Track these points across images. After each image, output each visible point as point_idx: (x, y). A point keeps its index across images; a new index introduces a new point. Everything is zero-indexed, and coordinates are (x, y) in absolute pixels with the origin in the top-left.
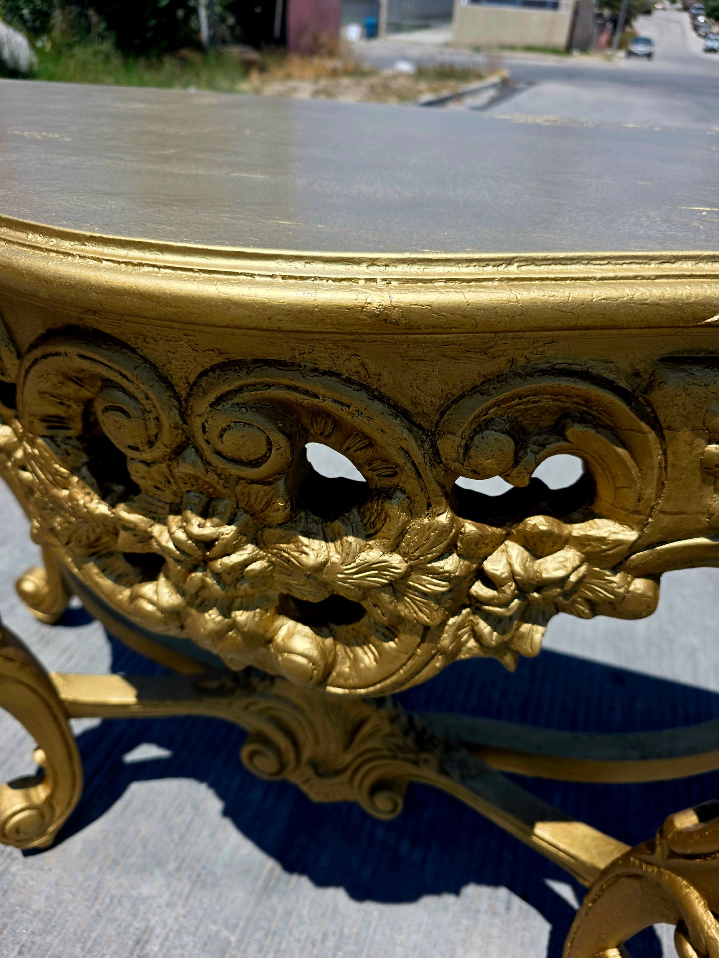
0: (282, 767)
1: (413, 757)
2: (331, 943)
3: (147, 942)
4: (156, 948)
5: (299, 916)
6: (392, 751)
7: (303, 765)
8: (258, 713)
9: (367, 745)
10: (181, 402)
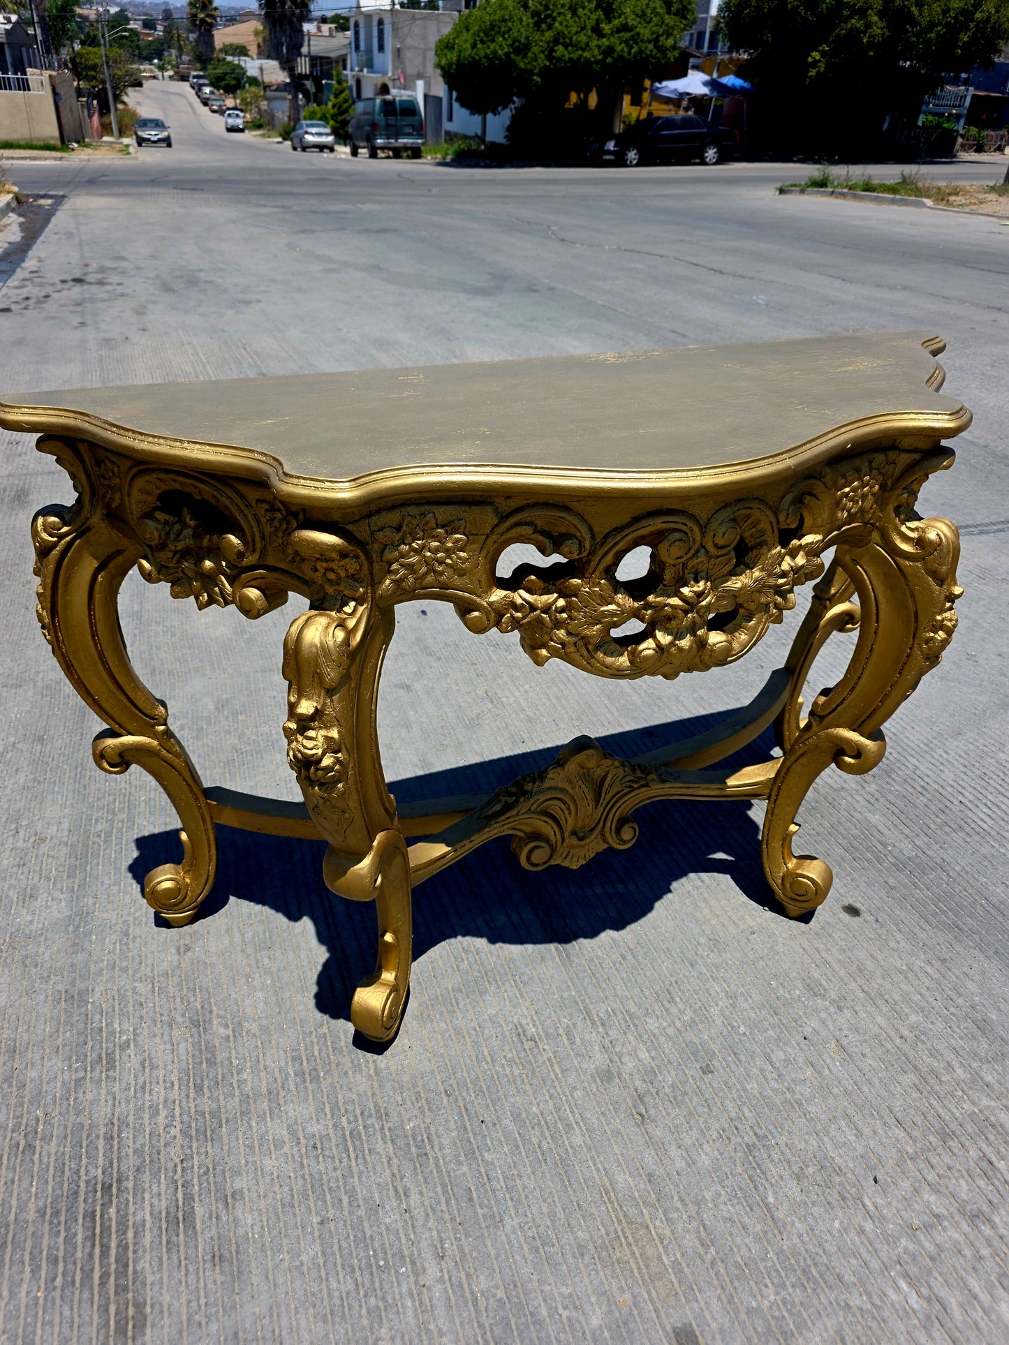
0: (553, 850)
1: (643, 782)
2: (629, 957)
3: (524, 1031)
4: (533, 1030)
5: (598, 958)
6: (630, 786)
7: (567, 840)
8: (535, 812)
9: (611, 794)
10: (703, 529)
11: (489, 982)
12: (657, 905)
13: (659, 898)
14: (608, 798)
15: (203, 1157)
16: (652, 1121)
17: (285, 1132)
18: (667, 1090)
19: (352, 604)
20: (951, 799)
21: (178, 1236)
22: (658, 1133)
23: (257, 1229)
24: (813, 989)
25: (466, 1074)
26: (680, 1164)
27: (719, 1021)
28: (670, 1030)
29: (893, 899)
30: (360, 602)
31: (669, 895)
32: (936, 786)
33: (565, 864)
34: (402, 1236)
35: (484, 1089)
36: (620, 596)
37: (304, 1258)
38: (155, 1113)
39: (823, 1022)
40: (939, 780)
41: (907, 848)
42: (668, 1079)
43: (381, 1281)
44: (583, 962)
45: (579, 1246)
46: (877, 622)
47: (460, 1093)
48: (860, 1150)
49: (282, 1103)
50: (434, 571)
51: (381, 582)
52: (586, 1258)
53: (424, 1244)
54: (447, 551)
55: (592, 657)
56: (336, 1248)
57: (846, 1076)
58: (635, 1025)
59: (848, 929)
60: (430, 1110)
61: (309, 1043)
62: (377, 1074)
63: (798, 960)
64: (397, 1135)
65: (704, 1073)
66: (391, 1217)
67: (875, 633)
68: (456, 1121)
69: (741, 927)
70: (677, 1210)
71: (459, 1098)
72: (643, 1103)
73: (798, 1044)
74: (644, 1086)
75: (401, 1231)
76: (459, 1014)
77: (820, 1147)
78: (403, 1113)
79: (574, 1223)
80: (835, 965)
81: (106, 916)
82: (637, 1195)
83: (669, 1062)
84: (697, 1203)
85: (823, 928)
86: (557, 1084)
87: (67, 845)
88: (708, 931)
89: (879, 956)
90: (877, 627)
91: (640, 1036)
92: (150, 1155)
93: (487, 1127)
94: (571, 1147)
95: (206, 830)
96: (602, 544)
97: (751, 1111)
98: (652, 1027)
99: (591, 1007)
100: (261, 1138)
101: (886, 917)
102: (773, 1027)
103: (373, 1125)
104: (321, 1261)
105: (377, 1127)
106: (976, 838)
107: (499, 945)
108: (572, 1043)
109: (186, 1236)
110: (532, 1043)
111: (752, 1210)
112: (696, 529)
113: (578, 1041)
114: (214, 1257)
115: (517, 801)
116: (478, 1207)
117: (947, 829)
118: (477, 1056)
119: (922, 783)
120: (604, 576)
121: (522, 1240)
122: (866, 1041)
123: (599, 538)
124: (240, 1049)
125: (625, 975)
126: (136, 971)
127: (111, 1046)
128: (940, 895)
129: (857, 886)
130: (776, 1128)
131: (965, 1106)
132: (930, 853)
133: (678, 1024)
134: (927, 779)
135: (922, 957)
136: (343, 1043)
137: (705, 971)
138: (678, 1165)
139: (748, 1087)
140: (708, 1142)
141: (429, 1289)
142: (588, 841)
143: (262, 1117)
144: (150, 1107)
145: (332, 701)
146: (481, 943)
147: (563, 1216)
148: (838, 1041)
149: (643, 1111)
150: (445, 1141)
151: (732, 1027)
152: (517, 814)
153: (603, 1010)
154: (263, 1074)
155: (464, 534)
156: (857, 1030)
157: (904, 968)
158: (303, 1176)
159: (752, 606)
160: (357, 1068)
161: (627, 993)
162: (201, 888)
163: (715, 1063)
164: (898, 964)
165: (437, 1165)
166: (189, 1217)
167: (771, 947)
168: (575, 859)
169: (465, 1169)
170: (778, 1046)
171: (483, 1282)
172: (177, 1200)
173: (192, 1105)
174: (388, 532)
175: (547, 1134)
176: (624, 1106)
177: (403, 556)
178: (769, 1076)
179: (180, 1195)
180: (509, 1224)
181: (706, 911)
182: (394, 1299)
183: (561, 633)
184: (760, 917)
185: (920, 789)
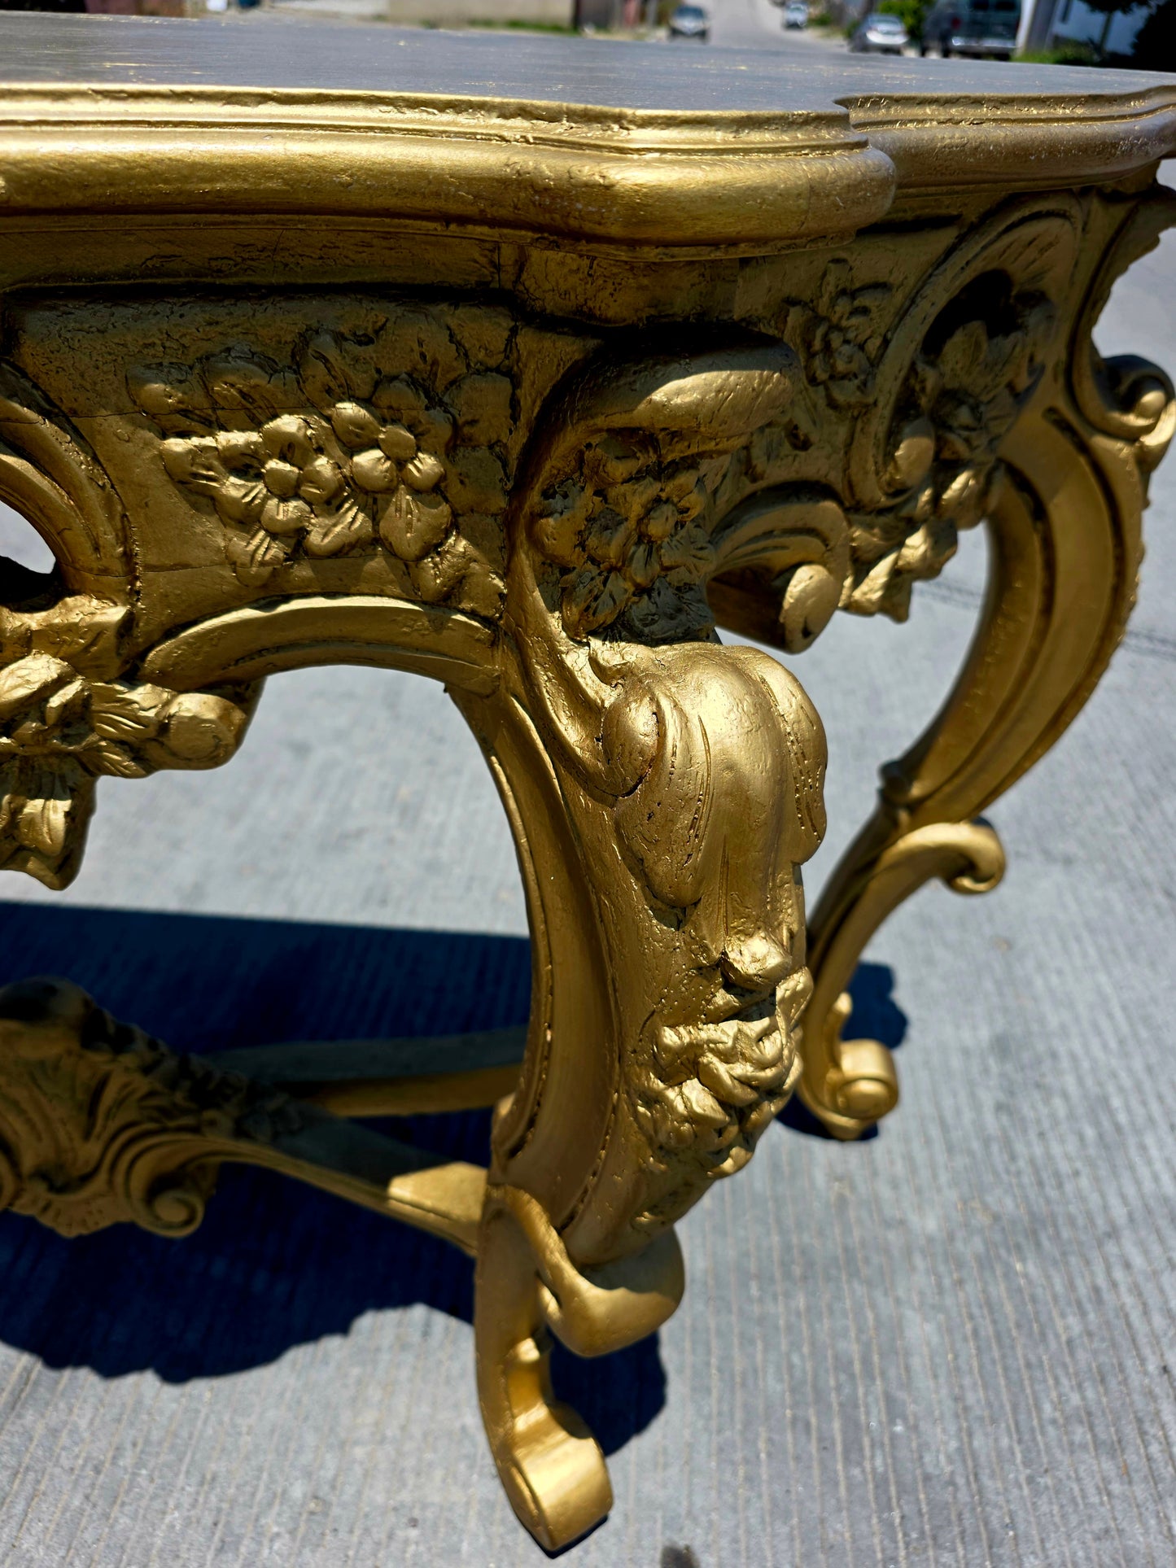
1: (189, 1120)
2: (127, 1461)
5: (73, 1433)
6: (156, 1121)
9: (120, 1122)
12: (297, 1355)
13: (310, 1334)
14: (113, 1126)
20: (1147, 1351)
32: (1129, 1300)
40: (1149, 1288)
41: (941, 1448)
44: (38, 1430)
69: (405, 1496)
88: (329, 1471)
106: (1140, 1491)
117: (1080, 1433)
119: (1101, 1281)
129: (748, 1501)
134: (1119, 1274)
142: (75, 1198)
168: (65, 1219)
181: (369, 1416)
184: (466, 1485)
185: (1083, 1290)
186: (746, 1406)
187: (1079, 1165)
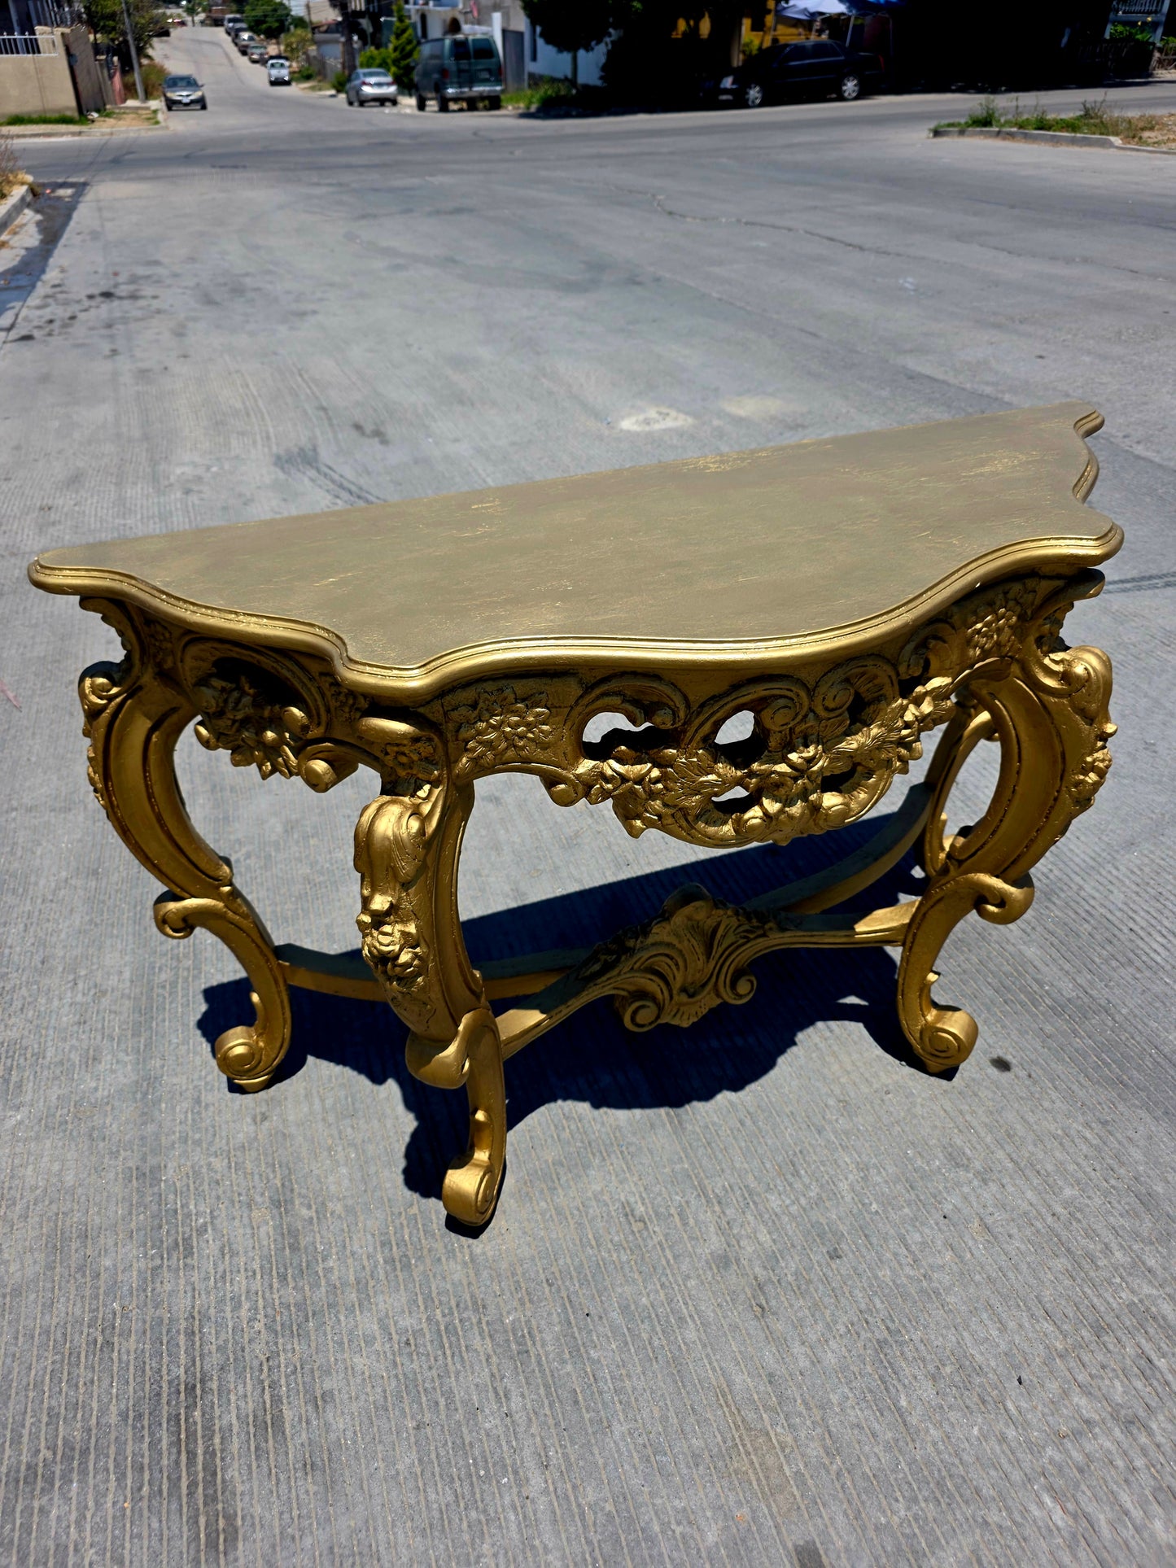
0: (660, 1008)
1: (760, 932)
2: (748, 1122)
3: (632, 1211)
4: (642, 1209)
5: (714, 1124)
6: (745, 937)
7: (676, 998)
8: (639, 970)
9: (724, 945)
10: (811, 692)
11: (594, 1155)
12: (781, 1060)
13: (782, 1051)
14: (721, 950)
15: (290, 1355)
16: (773, 1314)
17: (376, 1327)
18: (790, 1278)
19: (427, 787)
20: (1121, 926)
21: (267, 1442)
22: (779, 1326)
23: (349, 1434)
24: (956, 1159)
25: (569, 1261)
26: (803, 1363)
27: (848, 1199)
28: (794, 1209)
29: (1049, 1049)
30: (434, 784)
31: (794, 1049)
32: (1102, 910)
33: (676, 1022)
34: (504, 1443)
35: (590, 1278)
36: (720, 765)
37: (400, 1466)
38: (237, 1306)
39: (965, 1198)
40: (1107, 903)
41: (1067, 989)
42: (790, 1265)
43: (482, 1492)
44: (698, 1130)
45: (694, 1455)
46: (1020, 761)
47: (563, 1282)
48: (1003, 1346)
49: (371, 1294)
50: (515, 746)
51: (457, 760)
52: (701, 1468)
53: (527, 1452)
54: (528, 725)
55: (693, 828)
56: (433, 1456)
57: (990, 1260)
58: (754, 1202)
59: (997, 1087)
60: (531, 1301)
61: (398, 1226)
62: (472, 1260)
63: (938, 1124)
64: (496, 1330)
65: (832, 1258)
66: (490, 1422)
67: (1018, 773)
68: (558, 1314)
69: (875, 1086)
70: (800, 1415)
71: (562, 1288)
72: (764, 1293)
73: (937, 1224)
74: (764, 1273)
75: (502, 1437)
76: (560, 1191)
77: (959, 1343)
78: (502, 1304)
79: (688, 1429)
80: (980, 1130)
81: (175, 1080)
82: (756, 1397)
83: (793, 1246)
84: (822, 1407)
85: (967, 1086)
86: (668, 1271)
87: (129, 998)
88: (837, 1091)
89: (1031, 1119)
90: (1020, 767)
91: (760, 1215)
92: (234, 1352)
93: (593, 1321)
94: (685, 1343)
95: (279, 992)
96: (699, 714)
97: (883, 1302)
98: (774, 1205)
99: (706, 1182)
100: (351, 1333)
101: (1040, 1072)
102: (909, 1205)
103: (470, 1319)
104: (418, 1471)
105: (474, 1321)
106: (1148, 973)
107: (604, 1110)
108: (685, 1224)
109: (275, 1441)
110: (641, 1225)
111: (882, 1415)
112: (803, 694)
113: (692, 1222)
114: (305, 1465)
115: (618, 960)
116: (584, 1410)
117: (1114, 963)
118: (581, 1240)
119: (1087, 907)
120: (701, 745)
121: (632, 1447)
122: (1013, 1220)
123: (695, 708)
124: (324, 1233)
125: (743, 1144)
126: (211, 1143)
127: (187, 1229)
128: (1103, 1043)
129: (1008, 1034)
130: (910, 1321)
131: (1123, 1295)
132: (1094, 993)
133: (803, 1201)
134: (1092, 902)
135: (1081, 1119)
136: (435, 1226)
137: (833, 1138)
138: (801, 1364)
139: (880, 1274)
140: (835, 1337)
141: (533, 1501)
142: (698, 998)
143: (351, 1310)
144: (232, 1299)
145: (408, 895)
146: (584, 1107)
147: (675, 1421)
148: (981, 1220)
149: (764, 1302)
150: (548, 1337)
151: (863, 1205)
152: (619, 974)
153: (719, 1185)
154: (350, 1261)
155: (546, 707)
156: (1004, 1207)
157: (1060, 1132)
158: (396, 1376)
159: (872, 764)
160: (451, 1254)
161: (746, 1166)
162: (276, 1051)
163: (845, 1247)
164: (1052, 1127)
165: (539, 1364)
166: (278, 1421)
167: (909, 1110)
168: (685, 1017)
169: (569, 1368)
170: (915, 1226)
171: (591, 1495)
172: (264, 1402)
173: (276, 1296)
174: (463, 711)
175: (658, 1329)
176: (742, 1297)
177: (480, 733)
178: (903, 1261)
179: (267, 1397)
180: (619, 1429)
181: (835, 1067)
182: (496, 1512)
183: (657, 804)
184: (897, 1073)
185: (1084, 914)
186: (982, 1004)
187: (1050, 866)
